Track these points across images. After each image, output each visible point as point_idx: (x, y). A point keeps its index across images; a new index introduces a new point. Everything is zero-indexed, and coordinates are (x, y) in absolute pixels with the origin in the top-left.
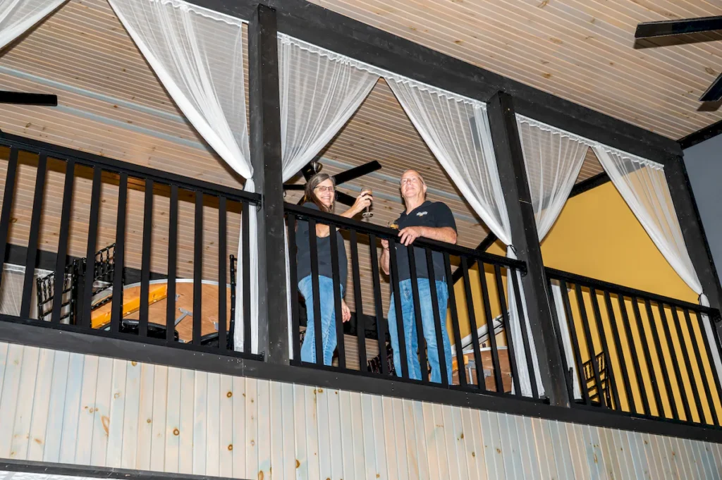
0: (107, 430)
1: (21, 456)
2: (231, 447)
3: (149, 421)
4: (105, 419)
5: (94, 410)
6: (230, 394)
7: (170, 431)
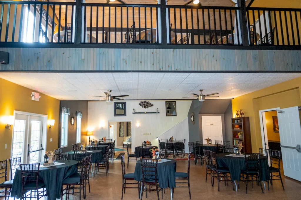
0: (127, 63)
1: (110, 70)
2: (153, 64)
3: (135, 61)
4: (126, 61)
5: (124, 60)
6: (153, 53)
7: (140, 62)
